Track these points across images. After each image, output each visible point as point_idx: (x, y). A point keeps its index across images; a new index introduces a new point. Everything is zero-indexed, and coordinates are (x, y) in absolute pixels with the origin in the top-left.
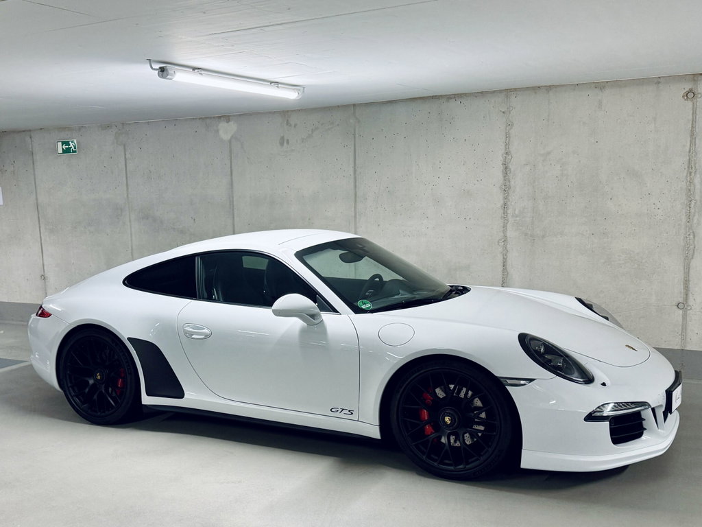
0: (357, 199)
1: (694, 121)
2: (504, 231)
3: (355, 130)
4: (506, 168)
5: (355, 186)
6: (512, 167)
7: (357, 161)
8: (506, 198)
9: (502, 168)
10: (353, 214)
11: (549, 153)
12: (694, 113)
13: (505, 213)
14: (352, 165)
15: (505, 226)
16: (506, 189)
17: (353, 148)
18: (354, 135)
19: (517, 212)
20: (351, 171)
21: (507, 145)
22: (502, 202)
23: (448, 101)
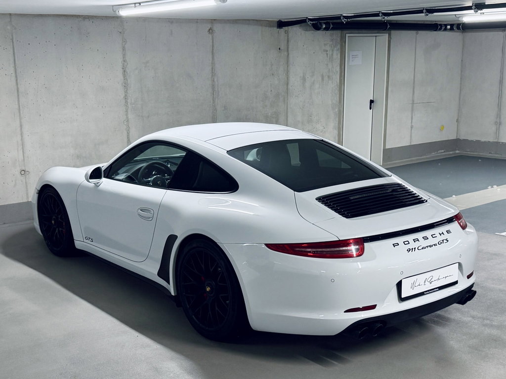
0: (20, 94)
1: (213, 46)
2: (127, 115)
3: (12, 36)
4: (124, 71)
5: (17, 84)
6: (128, 70)
7: (17, 62)
8: (126, 92)
9: (122, 71)
10: (17, 106)
11: (147, 62)
12: (213, 42)
13: (126, 102)
14: (12, 65)
15: (127, 111)
16: (126, 86)
17: (12, 50)
18: (12, 39)
19: (133, 101)
20: (12, 71)
21: (124, 55)
22: (124, 95)
23: (84, 20)
